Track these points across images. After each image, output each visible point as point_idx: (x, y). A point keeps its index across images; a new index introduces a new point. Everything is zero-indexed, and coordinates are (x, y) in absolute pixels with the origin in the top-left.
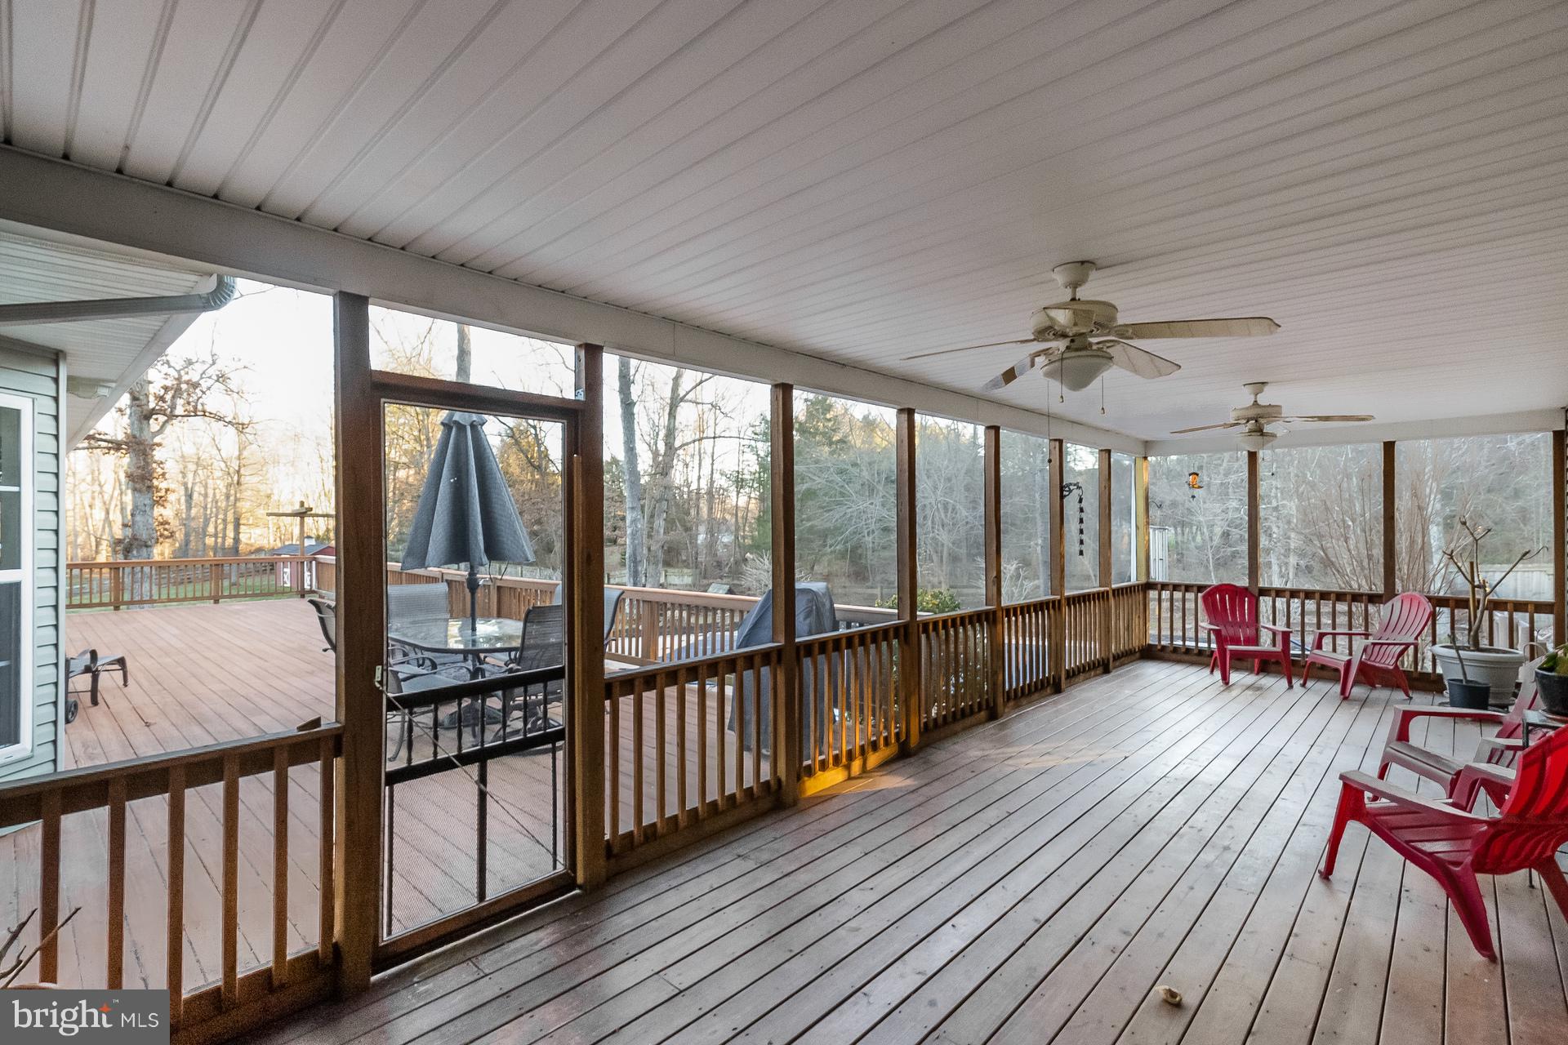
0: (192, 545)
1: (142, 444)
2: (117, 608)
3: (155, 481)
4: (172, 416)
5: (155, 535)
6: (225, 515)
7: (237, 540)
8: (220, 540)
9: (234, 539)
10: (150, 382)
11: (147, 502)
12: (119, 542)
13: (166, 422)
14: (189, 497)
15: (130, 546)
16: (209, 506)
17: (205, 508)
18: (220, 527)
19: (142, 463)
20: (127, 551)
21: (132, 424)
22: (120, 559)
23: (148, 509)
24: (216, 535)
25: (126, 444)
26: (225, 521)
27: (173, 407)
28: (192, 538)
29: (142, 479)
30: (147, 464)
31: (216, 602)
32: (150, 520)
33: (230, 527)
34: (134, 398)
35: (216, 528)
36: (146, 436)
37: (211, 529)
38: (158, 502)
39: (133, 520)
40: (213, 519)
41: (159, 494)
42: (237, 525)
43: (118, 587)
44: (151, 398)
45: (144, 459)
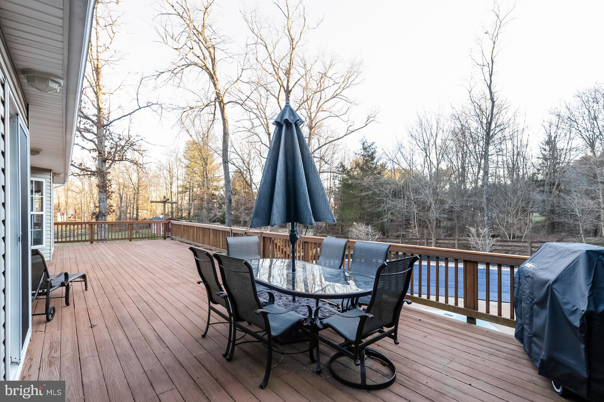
0: (122, 217)
1: (103, 172)
2: (92, 243)
3: (107, 188)
4: (114, 161)
5: (107, 211)
6: (133, 205)
7: (137, 215)
8: (131, 215)
9: (136, 215)
10: (106, 146)
11: (105, 197)
12: (94, 214)
13: (111, 163)
14: (121, 198)
15: (99, 215)
16: (128, 202)
17: (127, 203)
18: (132, 210)
19: (103, 180)
20: (97, 218)
21: (99, 164)
22: (94, 220)
23: (105, 200)
24: (130, 213)
25: (97, 172)
26: (133, 208)
27: (114, 157)
28: (122, 214)
29: (103, 188)
30: (105, 181)
31: (131, 240)
32: (106, 205)
33: (135, 210)
34: (100, 153)
35: (130, 211)
36: (104, 169)
37: (128, 211)
38: (108, 197)
39: (99, 205)
40: (129, 207)
41: (109, 194)
42: (137, 209)
43: (92, 233)
44: (106, 153)
45: (103, 179)
